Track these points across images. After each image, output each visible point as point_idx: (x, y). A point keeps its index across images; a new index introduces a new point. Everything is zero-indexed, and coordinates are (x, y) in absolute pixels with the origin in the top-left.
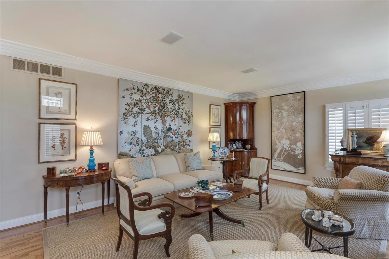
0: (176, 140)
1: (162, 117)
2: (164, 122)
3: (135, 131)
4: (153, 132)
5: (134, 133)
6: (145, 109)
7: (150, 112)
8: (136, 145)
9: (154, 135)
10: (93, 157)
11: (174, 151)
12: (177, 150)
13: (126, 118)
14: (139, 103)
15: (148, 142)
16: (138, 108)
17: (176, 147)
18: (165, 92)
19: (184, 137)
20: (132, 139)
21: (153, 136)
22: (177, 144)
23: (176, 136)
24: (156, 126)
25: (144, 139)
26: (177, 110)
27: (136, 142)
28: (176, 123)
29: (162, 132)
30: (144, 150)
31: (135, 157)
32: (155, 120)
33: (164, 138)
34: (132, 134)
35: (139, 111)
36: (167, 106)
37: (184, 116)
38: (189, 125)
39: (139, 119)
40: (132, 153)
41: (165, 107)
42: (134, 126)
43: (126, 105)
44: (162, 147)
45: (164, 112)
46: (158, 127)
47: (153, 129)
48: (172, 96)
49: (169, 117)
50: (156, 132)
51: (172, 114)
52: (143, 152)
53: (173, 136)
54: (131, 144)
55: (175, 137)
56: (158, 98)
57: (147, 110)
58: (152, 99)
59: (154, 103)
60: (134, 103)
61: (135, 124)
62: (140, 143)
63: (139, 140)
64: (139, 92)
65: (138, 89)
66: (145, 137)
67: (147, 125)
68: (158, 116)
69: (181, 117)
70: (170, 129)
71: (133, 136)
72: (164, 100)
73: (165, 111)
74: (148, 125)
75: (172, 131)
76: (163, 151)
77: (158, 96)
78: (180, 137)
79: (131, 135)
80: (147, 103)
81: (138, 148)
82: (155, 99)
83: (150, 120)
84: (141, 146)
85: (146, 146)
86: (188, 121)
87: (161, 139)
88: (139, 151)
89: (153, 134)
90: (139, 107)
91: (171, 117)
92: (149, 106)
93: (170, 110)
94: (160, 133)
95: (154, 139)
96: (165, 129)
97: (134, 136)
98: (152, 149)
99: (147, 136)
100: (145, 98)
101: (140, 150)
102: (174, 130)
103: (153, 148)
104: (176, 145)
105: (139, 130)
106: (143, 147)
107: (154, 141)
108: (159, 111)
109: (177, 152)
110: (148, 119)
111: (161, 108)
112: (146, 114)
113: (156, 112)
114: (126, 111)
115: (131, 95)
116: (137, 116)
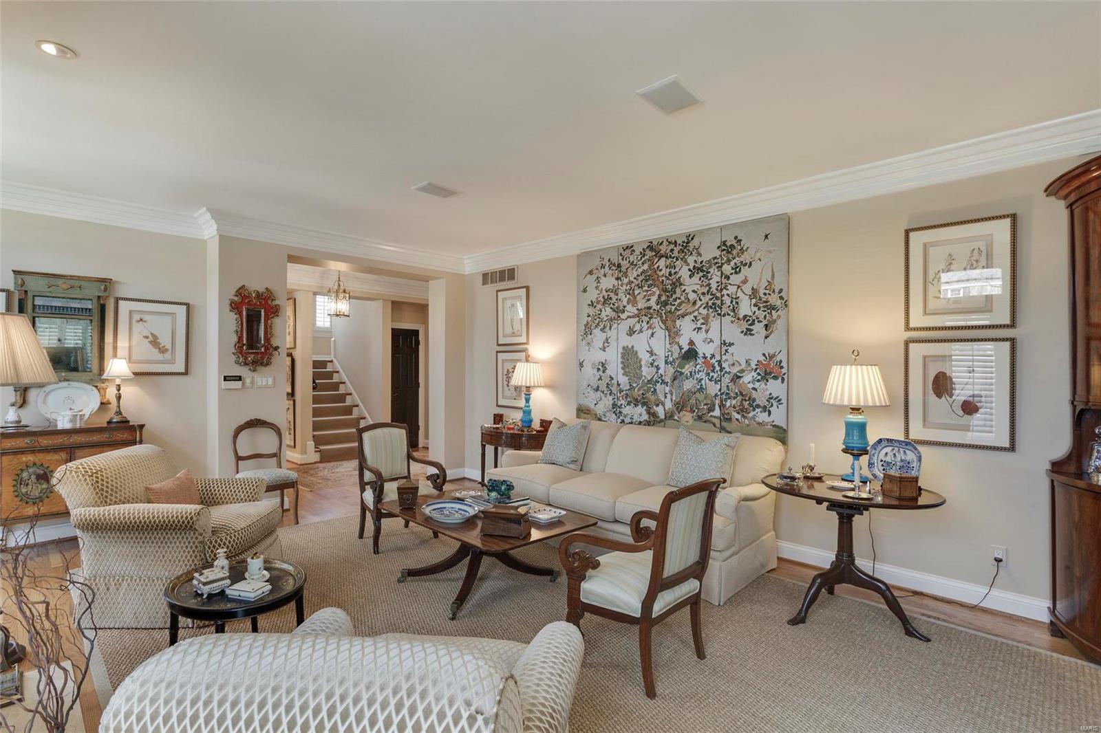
0: (713, 389)
1: (669, 323)
2: (673, 334)
3: (606, 360)
4: (643, 363)
5: (603, 365)
6: (624, 307)
7: (636, 312)
8: (606, 394)
9: (647, 372)
10: (529, 406)
11: (705, 422)
12: (717, 422)
13: (589, 333)
14: (612, 295)
15: (632, 388)
16: (611, 308)
17: (711, 409)
18: (676, 250)
19: (747, 378)
20: (600, 379)
21: (643, 374)
22: (717, 402)
23: (711, 374)
24: (650, 347)
25: (623, 380)
26: (715, 291)
27: (607, 387)
28: (714, 334)
29: (666, 362)
30: (623, 406)
31: (604, 420)
32: (650, 331)
33: (674, 380)
34: (600, 367)
35: (613, 314)
36: (683, 288)
37: (745, 308)
38: (766, 337)
39: (612, 334)
40: (600, 409)
41: (678, 290)
42: (604, 349)
43: (589, 305)
44: (669, 405)
45: (673, 308)
46: (655, 351)
47: (645, 357)
48: (699, 254)
49: (688, 319)
50: (652, 364)
51: (698, 310)
52: (620, 412)
53: (702, 375)
54: (597, 389)
55: (711, 380)
56: (658, 272)
57: (631, 310)
58: (640, 278)
59: (646, 288)
60: (604, 297)
61: (606, 344)
62: (614, 389)
63: (613, 381)
64: (612, 270)
65: (611, 264)
66: (625, 377)
67: (630, 347)
68: (656, 321)
69: (732, 314)
70: (691, 354)
71: (601, 373)
72: (673, 271)
73: (676, 303)
74: (633, 347)
75: (700, 361)
76: (669, 416)
77: (656, 266)
78: (726, 380)
79: (599, 369)
80: (630, 292)
81: (608, 401)
82: (649, 276)
83: (637, 332)
84: (616, 397)
85: (626, 398)
86: (765, 322)
87: (663, 382)
88: (613, 408)
89: (643, 368)
90: (614, 305)
91: (695, 317)
92: (635, 297)
93: (692, 296)
94: (662, 365)
95: (646, 381)
96: (676, 355)
97: (604, 372)
98: (640, 406)
99: (629, 372)
100: (626, 281)
101: (614, 405)
102: (705, 357)
103: (644, 404)
104: (714, 406)
105: (613, 357)
106: (621, 399)
107: (646, 388)
108: (659, 306)
109: (715, 426)
110: (631, 332)
111: (663, 298)
112: (629, 319)
113: (652, 311)
114: (590, 318)
115: (599, 282)
116: (608, 327)
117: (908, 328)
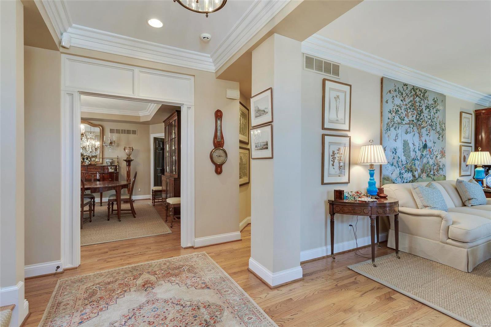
0: (431, 162)
1: (419, 129)
2: (420, 136)
3: (396, 147)
4: (411, 149)
5: (395, 149)
6: (404, 117)
7: (409, 122)
8: (397, 167)
9: (412, 154)
11: (429, 177)
12: (432, 176)
13: (389, 129)
14: (399, 109)
15: (407, 163)
16: (399, 117)
17: (431, 171)
18: (422, 94)
19: (438, 158)
20: (394, 158)
21: (411, 155)
22: (432, 168)
23: (431, 155)
24: (413, 142)
25: (403, 158)
26: (432, 119)
27: (397, 163)
28: (431, 138)
29: (419, 150)
30: (404, 174)
31: (396, 182)
32: (413, 133)
33: (421, 158)
34: (394, 151)
35: (399, 121)
36: (424, 114)
37: (438, 129)
38: (442, 141)
39: (399, 131)
40: (394, 177)
41: (422, 115)
42: (395, 140)
43: (389, 112)
44: (419, 171)
45: (421, 123)
46: (415, 144)
47: (411, 145)
48: (428, 101)
49: (425, 129)
50: (414, 150)
51: (427, 126)
52: (403, 177)
53: (428, 156)
54: (392, 165)
55: (431, 158)
56: (416, 103)
57: (407, 120)
58: (410, 104)
59: (412, 110)
60: (396, 109)
61: (397, 138)
62: (400, 164)
63: (399, 159)
64: (400, 95)
65: (399, 91)
66: (404, 157)
67: (406, 140)
68: (415, 128)
69: (435, 130)
70: (425, 146)
71: (394, 154)
72: (420, 105)
73: (421, 121)
74: (407, 140)
75: (428, 149)
76: (419, 177)
77: (415, 100)
78: (434, 158)
79: (393, 152)
80: (406, 110)
81: (397, 171)
82: (413, 104)
83: (409, 133)
84: (401, 168)
85: (405, 168)
86: (442, 135)
87: (418, 160)
88: (400, 175)
89: (411, 152)
90: (400, 115)
91: (427, 129)
92: (408, 114)
93: (426, 119)
94: (417, 151)
95: (412, 159)
96: (421, 146)
97: (395, 154)
98: (410, 172)
99: (406, 154)
100: (405, 103)
101: (400, 173)
102: (429, 148)
103: (411, 171)
104: (431, 169)
105: (399, 145)
106: (403, 169)
107: (412, 163)
108: (416, 121)
109: (431, 178)
110: (407, 133)
111: (418, 117)
112: (406, 125)
113: (414, 122)
114: (389, 120)
115: (393, 99)
116: (397, 128)
117: (461, 142)
